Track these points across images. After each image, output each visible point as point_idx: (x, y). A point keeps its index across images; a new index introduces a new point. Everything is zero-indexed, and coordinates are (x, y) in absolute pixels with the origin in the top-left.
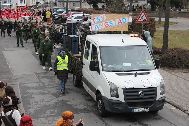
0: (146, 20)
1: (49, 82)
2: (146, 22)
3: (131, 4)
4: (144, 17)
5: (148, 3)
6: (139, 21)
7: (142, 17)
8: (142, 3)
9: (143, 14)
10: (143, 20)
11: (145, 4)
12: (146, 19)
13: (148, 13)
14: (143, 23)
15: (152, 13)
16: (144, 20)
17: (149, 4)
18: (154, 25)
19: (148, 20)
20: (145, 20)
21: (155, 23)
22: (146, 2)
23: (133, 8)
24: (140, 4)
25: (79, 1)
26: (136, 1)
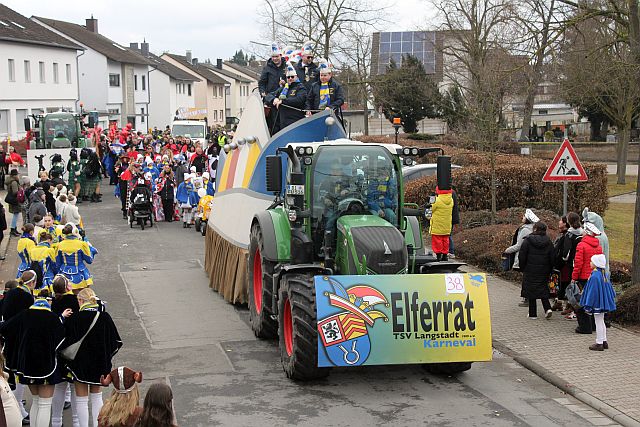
0: (578, 171)
1: (267, 373)
2: (578, 178)
3: (527, 120)
4: (571, 164)
5: (580, 118)
6: (554, 174)
7: (564, 162)
8: (562, 117)
10: (567, 171)
11: (572, 121)
12: (576, 169)
13: (581, 149)
14: (566, 182)
15: (595, 149)
16: (569, 173)
17: (584, 120)
18: (603, 189)
19: (581, 172)
20: (572, 171)
21: (605, 181)
22: (575, 116)
23: (533, 134)
24: (556, 121)
25: (362, 113)
26: (543, 112)
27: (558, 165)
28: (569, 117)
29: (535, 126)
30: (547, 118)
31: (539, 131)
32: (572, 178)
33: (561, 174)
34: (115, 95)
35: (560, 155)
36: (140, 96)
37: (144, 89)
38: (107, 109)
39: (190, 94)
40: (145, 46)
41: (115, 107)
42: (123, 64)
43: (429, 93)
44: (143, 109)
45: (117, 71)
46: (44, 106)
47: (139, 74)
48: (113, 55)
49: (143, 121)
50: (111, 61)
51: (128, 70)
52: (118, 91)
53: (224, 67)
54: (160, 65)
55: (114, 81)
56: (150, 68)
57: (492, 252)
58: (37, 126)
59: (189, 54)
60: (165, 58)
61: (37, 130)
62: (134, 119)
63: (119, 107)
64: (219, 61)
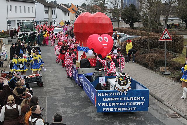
0: (170, 38)
1: (75, 96)
2: (170, 40)
3: (166, 23)
4: (167, 36)
5: (183, 22)
6: (162, 38)
7: (166, 35)
8: (178, 22)
9: (166, 32)
10: (166, 38)
11: (181, 23)
12: (169, 37)
14: (166, 41)
15: (185, 31)
16: (167, 38)
18: (182, 43)
19: (171, 38)
20: (168, 38)
23: (168, 27)
24: (176, 23)
25: (117, 21)
26: (172, 20)
27: (164, 36)
28: (180, 22)
29: (169, 24)
30: (173, 22)
31: (170, 26)
32: (168, 40)
33: (164, 39)
34: (46, 16)
35: (164, 33)
36: (54, 16)
37: (55, 14)
38: (44, 20)
39: (68, 16)
40: (55, 2)
41: (46, 20)
42: (49, 7)
43: (136, 15)
44: (55, 20)
45: (47, 9)
46: (25, 19)
47: (53, 10)
48: (46, 4)
49: (55, 23)
50: (45, 6)
51: (50, 9)
52: (47, 15)
53: (79, 8)
54: (60, 7)
55: (46, 12)
56: (57, 8)
57: (146, 61)
58: (21, 25)
59: (68, 4)
60: (62, 5)
61: (21, 26)
62: (52, 23)
63: (47, 19)
64: (77, 6)
